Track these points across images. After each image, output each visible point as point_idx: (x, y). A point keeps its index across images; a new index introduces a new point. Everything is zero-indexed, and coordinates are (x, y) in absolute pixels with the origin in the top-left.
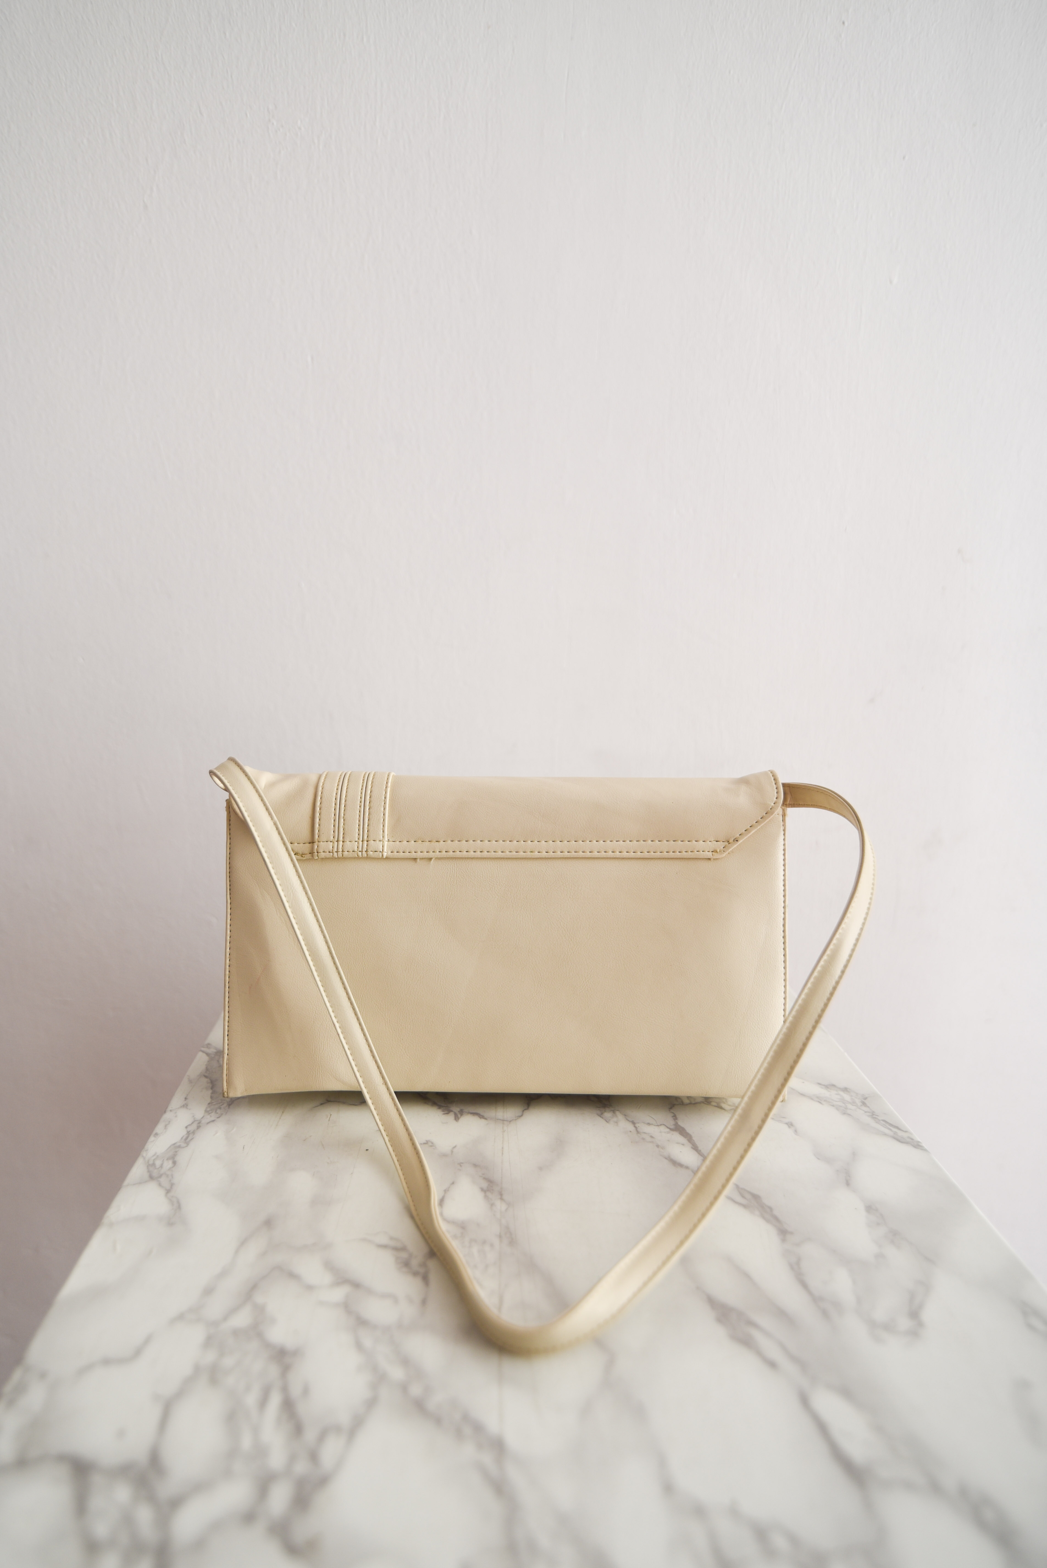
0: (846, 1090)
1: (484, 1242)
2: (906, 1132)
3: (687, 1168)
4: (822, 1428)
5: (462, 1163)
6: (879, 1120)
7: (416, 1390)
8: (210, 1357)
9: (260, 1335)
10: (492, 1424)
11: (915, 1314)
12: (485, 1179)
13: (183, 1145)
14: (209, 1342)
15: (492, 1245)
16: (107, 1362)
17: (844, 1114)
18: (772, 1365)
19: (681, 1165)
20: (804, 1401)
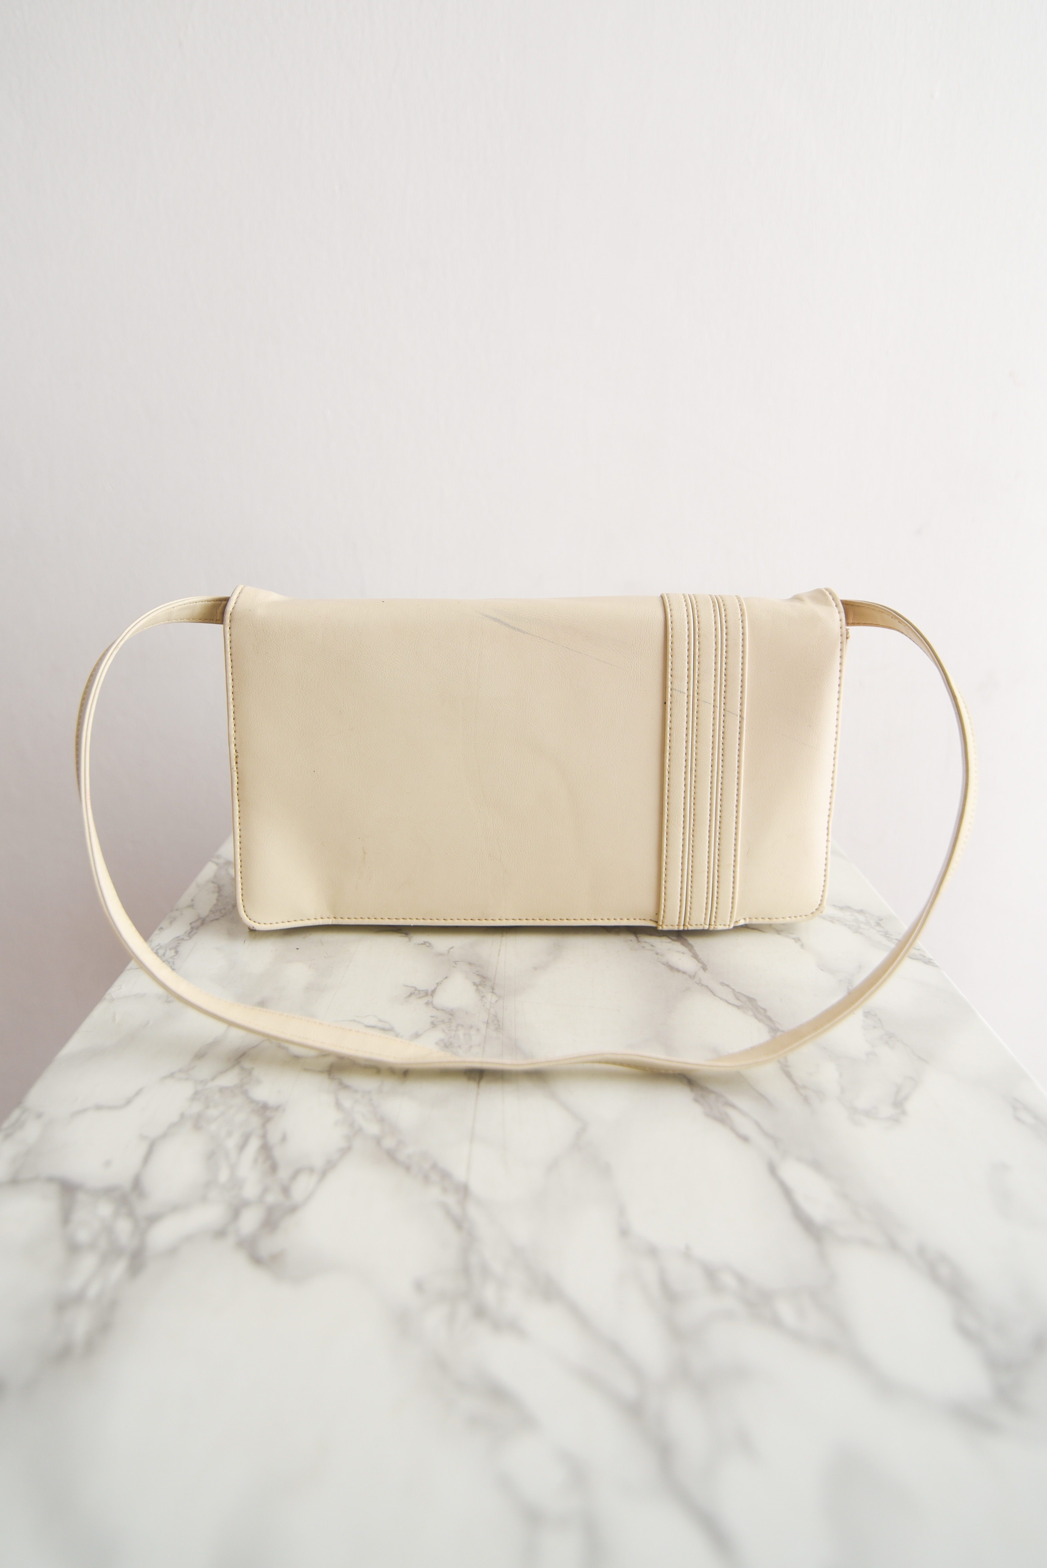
0: (861, 912)
1: (471, 1027)
2: (919, 950)
3: (684, 973)
4: (787, 1192)
5: (457, 961)
6: (892, 939)
7: (389, 1143)
8: (197, 1107)
9: (245, 1093)
10: (459, 1173)
11: (899, 1104)
12: (478, 975)
13: (186, 938)
14: (195, 1097)
15: (478, 1030)
16: (99, 1108)
17: (856, 932)
18: (745, 1139)
19: (678, 970)
20: (772, 1170)
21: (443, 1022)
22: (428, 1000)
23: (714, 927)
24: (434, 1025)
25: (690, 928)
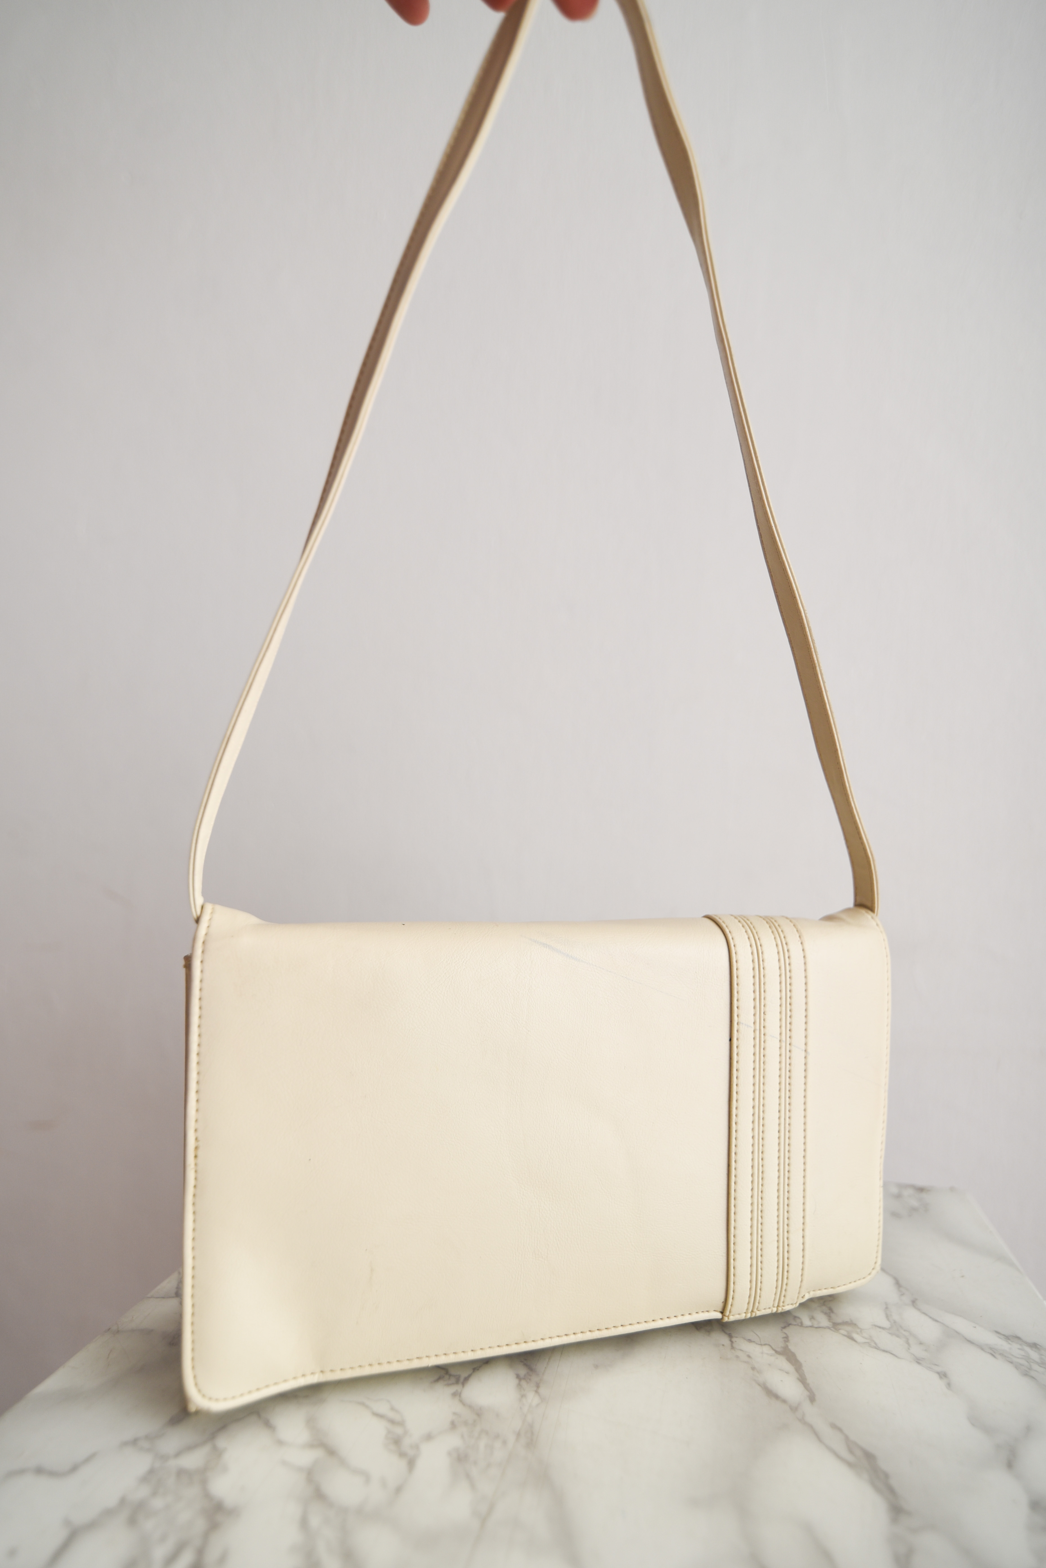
1: (497, 1436)
3: (784, 1401)
8: (143, 1492)
9: (204, 1482)
14: (149, 1476)
16: (39, 1471)
17: (1026, 1375)
19: (776, 1397)
21: (466, 1423)
22: (457, 1391)
24: (453, 1425)
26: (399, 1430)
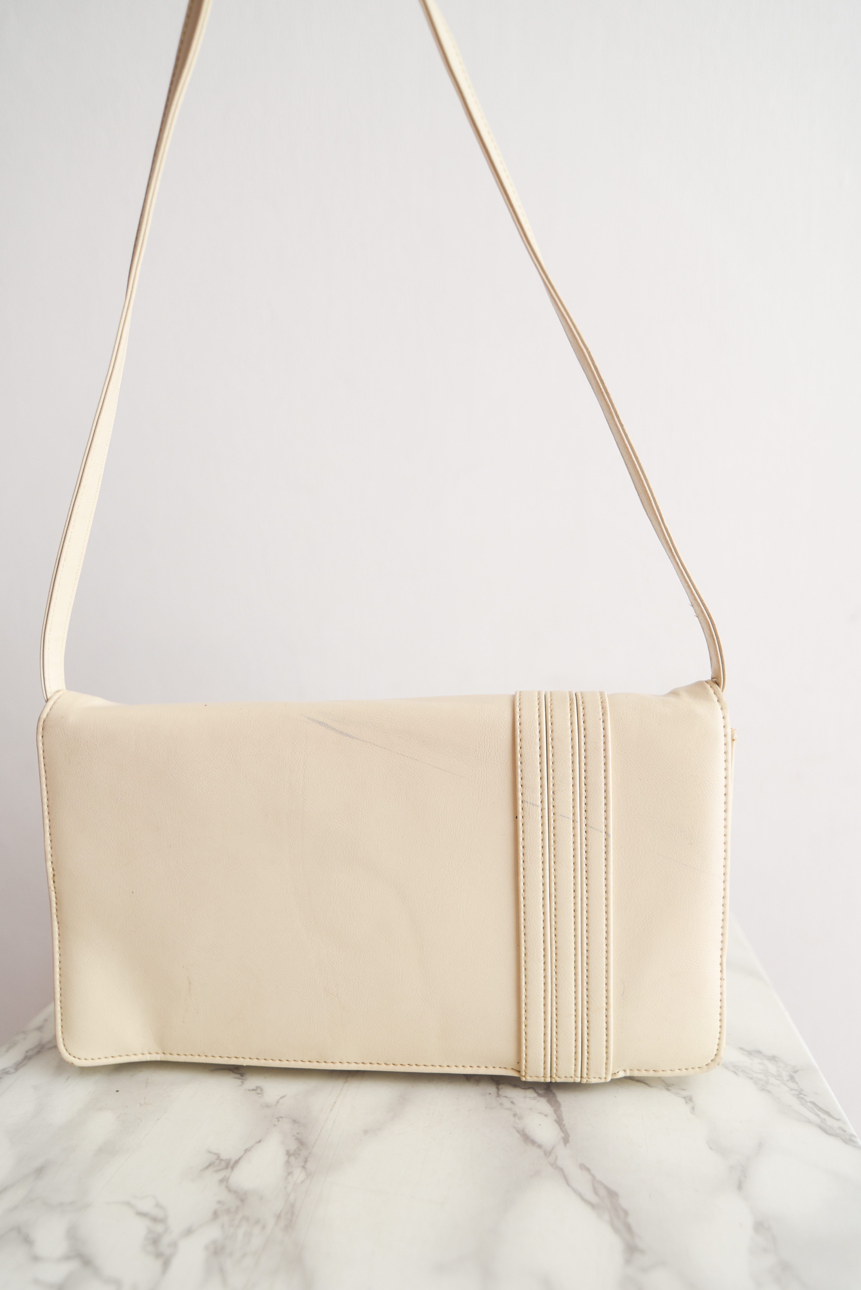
0: (773, 1059)
1: (257, 1222)
2: (838, 1120)
3: (540, 1146)
5: (282, 1117)
6: (807, 1102)
12: (297, 1139)
17: (763, 1090)
19: (533, 1142)
21: (228, 1211)
22: (225, 1176)
23: (587, 1081)
24: (215, 1215)
25: (559, 1080)
26: (159, 1228)
